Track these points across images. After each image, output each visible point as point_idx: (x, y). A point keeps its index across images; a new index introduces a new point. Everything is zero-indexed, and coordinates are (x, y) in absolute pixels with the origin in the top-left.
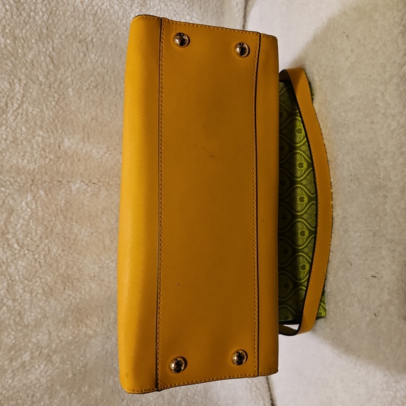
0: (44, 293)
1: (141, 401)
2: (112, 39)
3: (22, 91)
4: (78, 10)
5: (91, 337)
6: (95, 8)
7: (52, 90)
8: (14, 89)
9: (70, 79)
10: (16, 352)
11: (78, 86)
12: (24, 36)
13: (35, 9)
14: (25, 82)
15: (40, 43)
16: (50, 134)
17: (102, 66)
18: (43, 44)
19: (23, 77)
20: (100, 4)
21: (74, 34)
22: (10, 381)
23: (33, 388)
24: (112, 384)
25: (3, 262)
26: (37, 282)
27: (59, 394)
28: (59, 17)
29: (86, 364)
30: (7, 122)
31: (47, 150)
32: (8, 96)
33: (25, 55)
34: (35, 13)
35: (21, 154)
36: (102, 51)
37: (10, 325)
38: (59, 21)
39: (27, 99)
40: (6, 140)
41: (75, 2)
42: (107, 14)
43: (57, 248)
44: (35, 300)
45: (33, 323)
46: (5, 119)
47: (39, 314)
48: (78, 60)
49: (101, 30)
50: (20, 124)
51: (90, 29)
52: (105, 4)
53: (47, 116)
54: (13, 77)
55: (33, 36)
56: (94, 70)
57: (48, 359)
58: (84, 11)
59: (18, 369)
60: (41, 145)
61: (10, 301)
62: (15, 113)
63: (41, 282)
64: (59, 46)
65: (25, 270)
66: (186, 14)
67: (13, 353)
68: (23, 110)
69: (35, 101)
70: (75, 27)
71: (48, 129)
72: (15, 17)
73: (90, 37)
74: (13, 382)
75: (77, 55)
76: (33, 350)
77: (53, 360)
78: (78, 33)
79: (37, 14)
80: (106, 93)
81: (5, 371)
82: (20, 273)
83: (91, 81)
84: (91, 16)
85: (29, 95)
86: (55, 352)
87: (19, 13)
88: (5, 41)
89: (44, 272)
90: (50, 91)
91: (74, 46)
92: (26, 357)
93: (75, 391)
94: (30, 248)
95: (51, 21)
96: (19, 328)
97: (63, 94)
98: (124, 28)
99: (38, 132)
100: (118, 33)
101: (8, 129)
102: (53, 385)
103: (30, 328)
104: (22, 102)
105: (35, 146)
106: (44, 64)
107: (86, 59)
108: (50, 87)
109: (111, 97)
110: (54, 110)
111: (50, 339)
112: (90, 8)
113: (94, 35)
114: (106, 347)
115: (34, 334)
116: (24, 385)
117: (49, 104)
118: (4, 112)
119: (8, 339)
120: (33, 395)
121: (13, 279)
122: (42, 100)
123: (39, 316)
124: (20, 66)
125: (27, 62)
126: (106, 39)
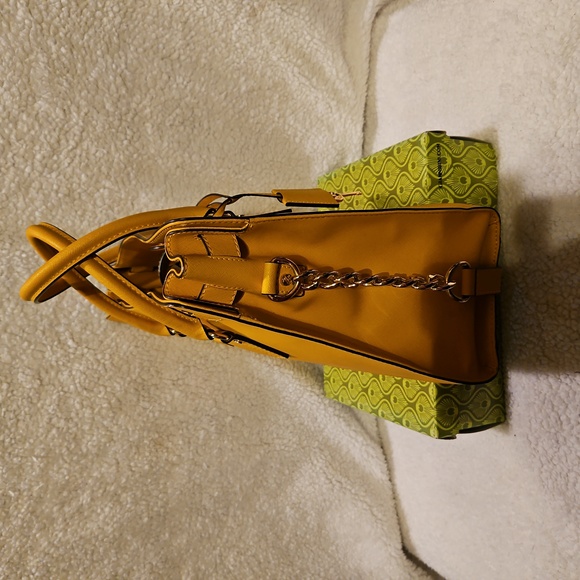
0: (111, 407)
1: (238, 547)
2: (206, 58)
3: (81, 124)
4: (163, 15)
5: (173, 465)
6: (187, 14)
7: (124, 123)
8: (70, 119)
9: (148, 110)
10: (70, 492)
11: (159, 120)
12: (86, 44)
13: (103, 7)
14: (86, 110)
15: (108, 57)
16: (121, 186)
17: (192, 94)
18: (112, 58)
19: (83, 103)
20: (195, 9)
21: (155, 47)
22: (60, 535)
23: (93, 541)
24: (201, 528)
25: (52, 366)
26: (100, 392)
27: (130, 546)
28: (136, 22)
29: (167, 503)
30: (58, 168)
31: (116, 209)
32: (61, 129)
33: (85, 71)
34: (103, 13)
35: (79, 213)
36: (192, 74)
37: (62, 455)
38: (136, 27)
39: (88, 135)
40: (57, 192)
41: (160, 3)
42: (201, 23)
43: (128, 343)
44: (97, 418)
45: (94, 450)
46: (55, 162)
48: (160, 84)
49: (192, 45)
50: (78, 171)
51: (178, 42)
52: (201, 10)
53: (116, 160)
54: (69, 102)
55: (99, 46)
56: (180, 99)
57: (115, 499)
58: (171, 17)
59: (72, 517)
60: (107, 201)
61: (62, 421)
62: (71, 155)
63: (106, 392)
64: (135, 62)
65: (84, 376)
66: (305, 33)
67: (65, 494)
68: (82, 150)
69: (100, 138)
70: (157, 38)
71: (119, 180)
72: (73, 16)
73: (177, 52)
74: (65, 534)
75: (158, 77)
76: (95, 489)
77: (121, 500)
78: (161, 46)
79: (105, 14)
80: (196, 131)
81: (53, 521)
82: (77, 381)
83: (177, 115)
84: (180, 25)
85: (91, 129)
86: (124, 489)
87: (79, 11)
88: (59, 50)
89: (110, 378)
90: (121, 124)
92: (85, 498)
93: (152, 540)
94: (90, 346)
95: (124, 27)
96: (75, 458)
97: (138, 130)
98: (223, 45)
99: (103, 182)
100: (214, 50)
101: (61, 177)
102: (121, 535)
103: (90, 457)
104: (81, 140)
105: (99, 203)
106: (113, 87)
107: (170, 83)
108: (120, 120)
109: (202, 137)
110: (127, 153)
111: (118, 471)
112: (179, 13)
113: (182, 51)
114: (193, 478)
115: (96, 465)
116: (81, 538)
117: (119, 143)
118: (54, 151)
119: (59, 475)
120: (93, 552)
121: (66, 389)
122: (109, 137)
123: (103, 440)
124: (79, 87)
125: (89, 82)
126: (198, 58)
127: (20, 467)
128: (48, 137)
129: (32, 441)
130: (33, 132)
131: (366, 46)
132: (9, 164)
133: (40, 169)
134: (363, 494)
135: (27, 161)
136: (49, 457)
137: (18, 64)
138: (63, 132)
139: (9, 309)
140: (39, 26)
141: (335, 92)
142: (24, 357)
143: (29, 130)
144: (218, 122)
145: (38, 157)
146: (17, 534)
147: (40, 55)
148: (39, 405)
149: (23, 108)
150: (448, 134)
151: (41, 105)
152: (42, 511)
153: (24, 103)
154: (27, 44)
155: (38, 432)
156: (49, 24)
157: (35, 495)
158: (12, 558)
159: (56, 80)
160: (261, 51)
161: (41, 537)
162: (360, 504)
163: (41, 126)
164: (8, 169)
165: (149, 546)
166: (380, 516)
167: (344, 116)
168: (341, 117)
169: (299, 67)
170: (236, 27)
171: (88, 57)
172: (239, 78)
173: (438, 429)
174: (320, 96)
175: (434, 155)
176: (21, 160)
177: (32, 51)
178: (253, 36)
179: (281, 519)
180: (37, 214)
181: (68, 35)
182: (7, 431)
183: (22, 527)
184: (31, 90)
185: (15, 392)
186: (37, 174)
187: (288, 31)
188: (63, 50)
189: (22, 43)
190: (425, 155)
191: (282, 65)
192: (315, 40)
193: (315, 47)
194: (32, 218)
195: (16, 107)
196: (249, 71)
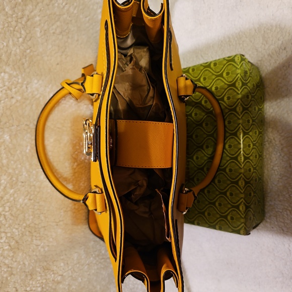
0: (11, 248)
7: (20, 25)
9: (37, 18)
16: (18, 72)
17: (68, 14)
31: (14, 90)
43: (23, 197)
53: (13, 52)
60: (7, 83)
63: (7, 237)
71: (16, 67)
80: (70, 41)
83: (58, 26)
89: (10, 226)
97: (30, 32)
99: (4, 68)
110: (22, 48)
117: (16, 40)
122: (8, 34)
123: (5, 276)
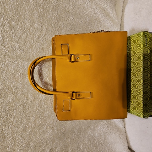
1: (83, 143)
2: (78, 12)
3: (46, 30)
7: (57, 30)
8: (43, 29)
10: (41, 126)
11: (65, 29)
12: (47, 9)
14: (47, 26)
15: (53, 12)
19: (46, 24)
21: (65, 9)
22: (39, 137)
23: (47, 139)
24: (74, 137)
26: (49, 101)
27: (56, 141)
28: (60, 2)
29: (65, 130)
30: (40, 42)
32: (41, 31)
33: (47, 16)
35: (45, 54)
36: (74, 16)
37: (39, 117)
38: (60, 4)
39: (48, 33)
40: (39, 48)
42: (77, 2)
44: (48, 107)
45: (47, 116)
46: (39, 40)
47: (50, 112)
48: (66, 19)
49: (74, 8)
50: (45, 42)
51: (71, 7)
54: (43, 24)
55: (51, 9)
57: (52, 129)
59: (42, 133)
61: (40, 108)
62: (43, 38)
64: (60, 13)
66: (105, 4)
67: (40, 127)
68: (46, 37)
69: (50, 34)
70: (65, 7)
72: (44, 1)
73: (71, 10)
74: (40, 137)
75: (66, 17)
76: (47, 126)
77: (54, 129)
81: (37, 133)
82: (44, 98)
84: (72, 3)
85: (48, 31)
86: (55, 126)
88: (41, 10)
91: (65, 14)
92: (45, 128)
93: (61, 140)
95: (57, 4)
96: (43, 118)
98: (83, 8)
100: (80, 9)
101: (41, 44)
102: (54, 138)
103: (46, 117)
104: (46, 34)
106: (54, 20)
107: (69, 19)
108: (56, 29)
111: (53, 122)
113: (72, 10)
114: (72, 124)
115: (48, 120)
116: (44, 138)
118: (39, 37)
119: (39, 122)
120: (47, 142)
121: (41, 100)
122: (53, 34)
124: (46, 20)
125: (48, 19)
126: (76, 12)
127: (29, 119)
128: (38, 34)
129: (32, 113)
130: (34, 32)
131: (122, 7)
132: (28, 41)
133: (35, 42)
134: (117, 131)
135: (32, 40)
136: (36, 117)
137: (30, 14)
138: (41, 32)
139: (27, 79)
140: (36, 4)
141: (113, 20)
142: (30, 91)
143: (33, 32)
144: (81, 29)
145: (35, 39)
146: (28, 136)
147: (36, 12)
148: (34, 104)
149: (31, 26)
150: (149, 32)
151: (36, 25)
152: (34, 131)
153: (32, 25)
154: (33, 9)
155: (34, 110)
156: (38, 3)
157: (33, 126)
158: (27, 143)
159: (40, 18)
160: (93, 10)
161: (34, 137)
162: (116, 134)
163: (36, 30)
164: (27, 42)
165: (61, 141)
166: (122, 137)
167: (115, 27)
168: (114, 28)
169: (103, 14)
170: (86, 3)
171: (48, 12)
172: (86, 17)
173: (143, 115)
174: (108, 22)
175: (145, 38)
176: (31, 40)
177: (34, 11)
178: (91, 5)
179: (94, 136)
180: (34, 54)
181: (43, 6)
182: (26, 110)
183: (29, 135)
184: (34, 21)
185: (28, 100)
186: (35, 43)
187: (101, 4)
188: (42, 10)
189: (31, 9)
190: (142, 38)
191: (98, 13)
192: (108, 6)
193: (108, 8)
194: (33, 55)
195: (30, 25)
196: (89, 15)
